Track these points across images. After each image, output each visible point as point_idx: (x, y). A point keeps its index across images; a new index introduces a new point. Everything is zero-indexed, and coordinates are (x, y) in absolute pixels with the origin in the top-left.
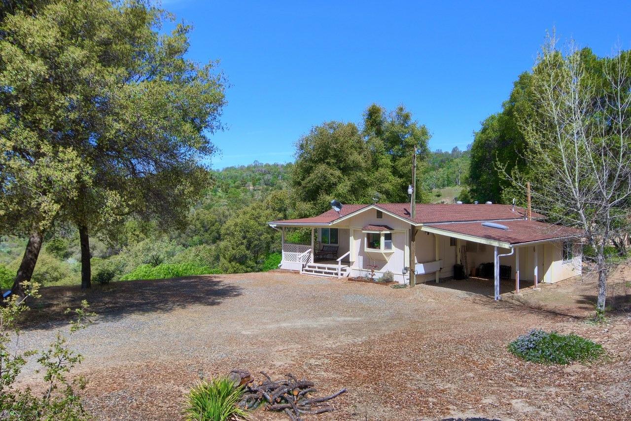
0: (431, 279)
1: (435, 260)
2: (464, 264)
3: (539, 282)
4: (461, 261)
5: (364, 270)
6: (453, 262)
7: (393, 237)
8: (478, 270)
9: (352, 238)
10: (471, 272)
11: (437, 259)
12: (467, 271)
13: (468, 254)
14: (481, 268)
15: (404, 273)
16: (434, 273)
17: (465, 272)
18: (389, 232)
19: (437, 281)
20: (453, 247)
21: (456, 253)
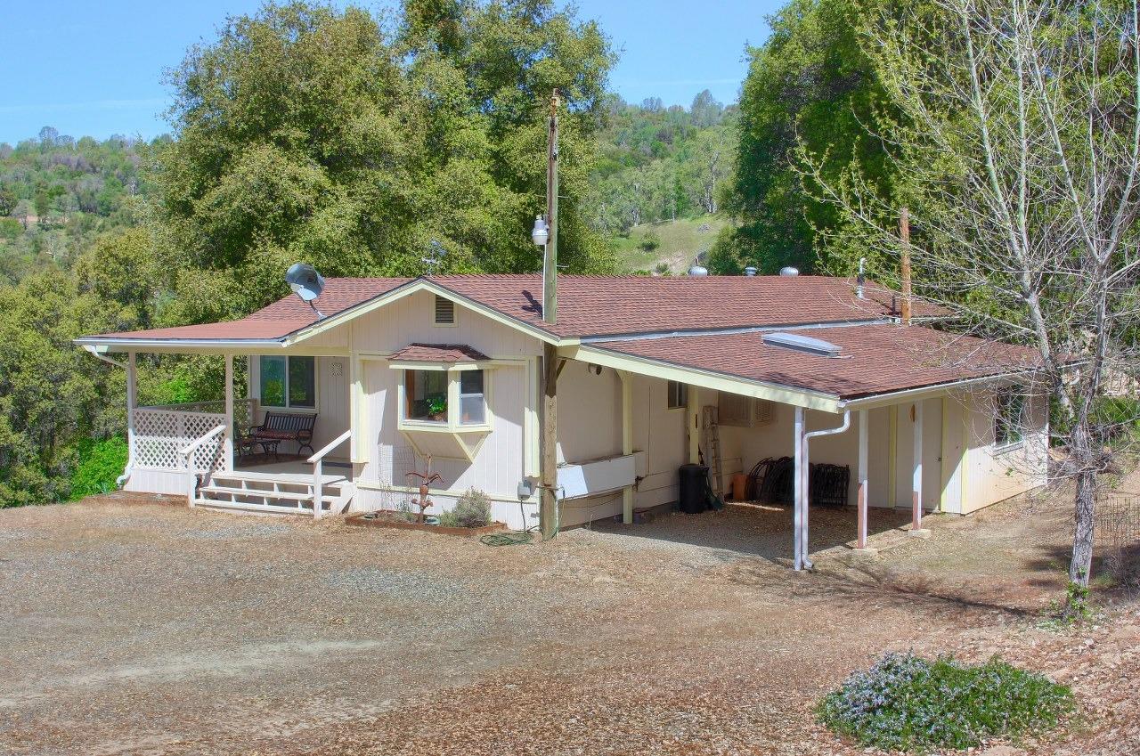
0: (606, 511)
1: (621, 454)
2: (710, 463)
3: (927, 512)
4: (700, 453)
5: (400, 489)
6: (677, 458)
7: (488, 381)
8: (752, 478)
9: (356, 389)
10: (732, 485)
11: (627, 449)
12: (719, 485)
13: (724, 432)
14: (762, 473)
15: (523, 497)
16: (618, 494)
17: (715, 486)
18: (473, 367)
19: (627, 519)
20: (679, 411)
21: (686, 428)
